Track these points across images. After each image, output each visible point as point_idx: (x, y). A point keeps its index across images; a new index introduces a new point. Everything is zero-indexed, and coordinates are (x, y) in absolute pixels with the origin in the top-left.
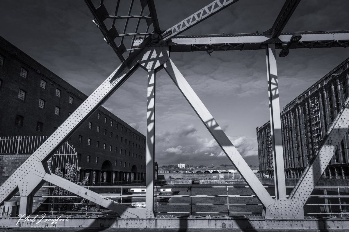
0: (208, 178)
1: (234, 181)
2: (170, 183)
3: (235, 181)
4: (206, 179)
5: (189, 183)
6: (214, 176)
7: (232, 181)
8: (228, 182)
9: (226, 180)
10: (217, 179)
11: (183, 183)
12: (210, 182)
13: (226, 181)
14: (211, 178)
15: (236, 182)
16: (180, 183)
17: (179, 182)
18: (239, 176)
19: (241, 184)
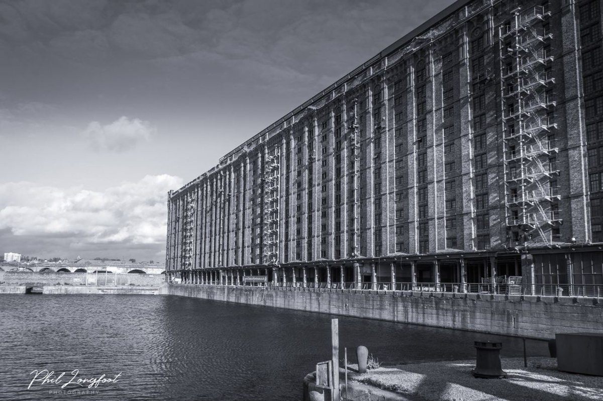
0: (62, 282)
1: (115, 289)
3: (118, 289)
4: (59, 284)
5: (18, 292)
6: (76, 278)
7: (112, 289)
8: (103, 291)
9: (100, 288)
10: (81, 284)
11: (4, 291)
12: (66, 289)
13: (100, 289)
14: (70, 282)
15: (120, 292)
18: (127, 279)
19: (128, 295)
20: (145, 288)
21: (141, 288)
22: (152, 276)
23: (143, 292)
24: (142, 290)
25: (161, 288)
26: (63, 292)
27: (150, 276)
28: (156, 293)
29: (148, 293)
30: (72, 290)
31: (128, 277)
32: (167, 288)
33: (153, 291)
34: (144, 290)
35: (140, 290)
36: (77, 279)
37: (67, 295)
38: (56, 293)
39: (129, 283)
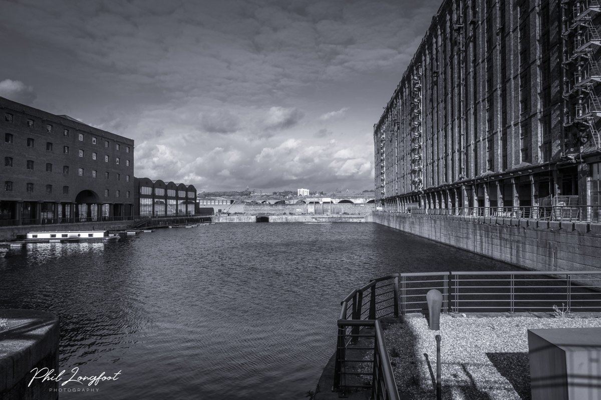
0: (287, 212)
1: (326, 218)
2: (219, 220)
3: (329, 218)
4: (285, 214)
5: (250, 221)
6: (298, 208)
7: (324, 218)
8: (316, 220)
9: (313, 216)
10: (303, 214)
11: (240, 220)
12: (286, 218)
13: (313, 218)
14: (293, 212)
15: (330, 220)
16: (235, 221)
17: (234, 219)
18: (341, 209)
19: (338, 222)
20: (352, 216)
21: (348, 216)
22: (363, 205)
23: (351, 220)
24: (350, 218)
25: (367, 217)
26: (284, 220)
27: (361, 205)
28: (363, 220)
29: (355, 220)
30: (291, 219)
31: (342, 207)
32: (372, 216)
33: (360, 219)
34: (351, 218)
35: (347, 218)
36: (299, 210)
37: (287, 223)
38: (279, 221)
39: (343, 212)
